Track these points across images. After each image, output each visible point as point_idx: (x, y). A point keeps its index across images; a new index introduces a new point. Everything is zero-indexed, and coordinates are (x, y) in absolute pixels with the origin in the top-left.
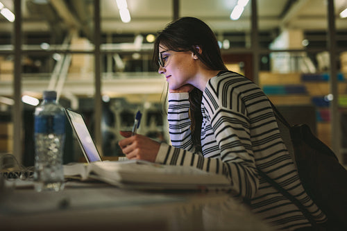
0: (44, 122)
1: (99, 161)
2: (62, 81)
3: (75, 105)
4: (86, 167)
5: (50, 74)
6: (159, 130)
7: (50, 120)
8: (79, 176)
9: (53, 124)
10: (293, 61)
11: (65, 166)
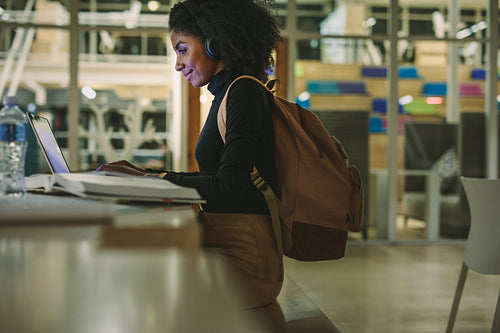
0: (5, 129)
1: (66, 172)
2: (22, 63)
3: (41, 99)
4: (50, 178)
5: (6, 53)
6: (158, 137)
7: (11, 128)
8: (43, 188)
9: (15, 132)
10: (351, 50)
11: (27, 178)
